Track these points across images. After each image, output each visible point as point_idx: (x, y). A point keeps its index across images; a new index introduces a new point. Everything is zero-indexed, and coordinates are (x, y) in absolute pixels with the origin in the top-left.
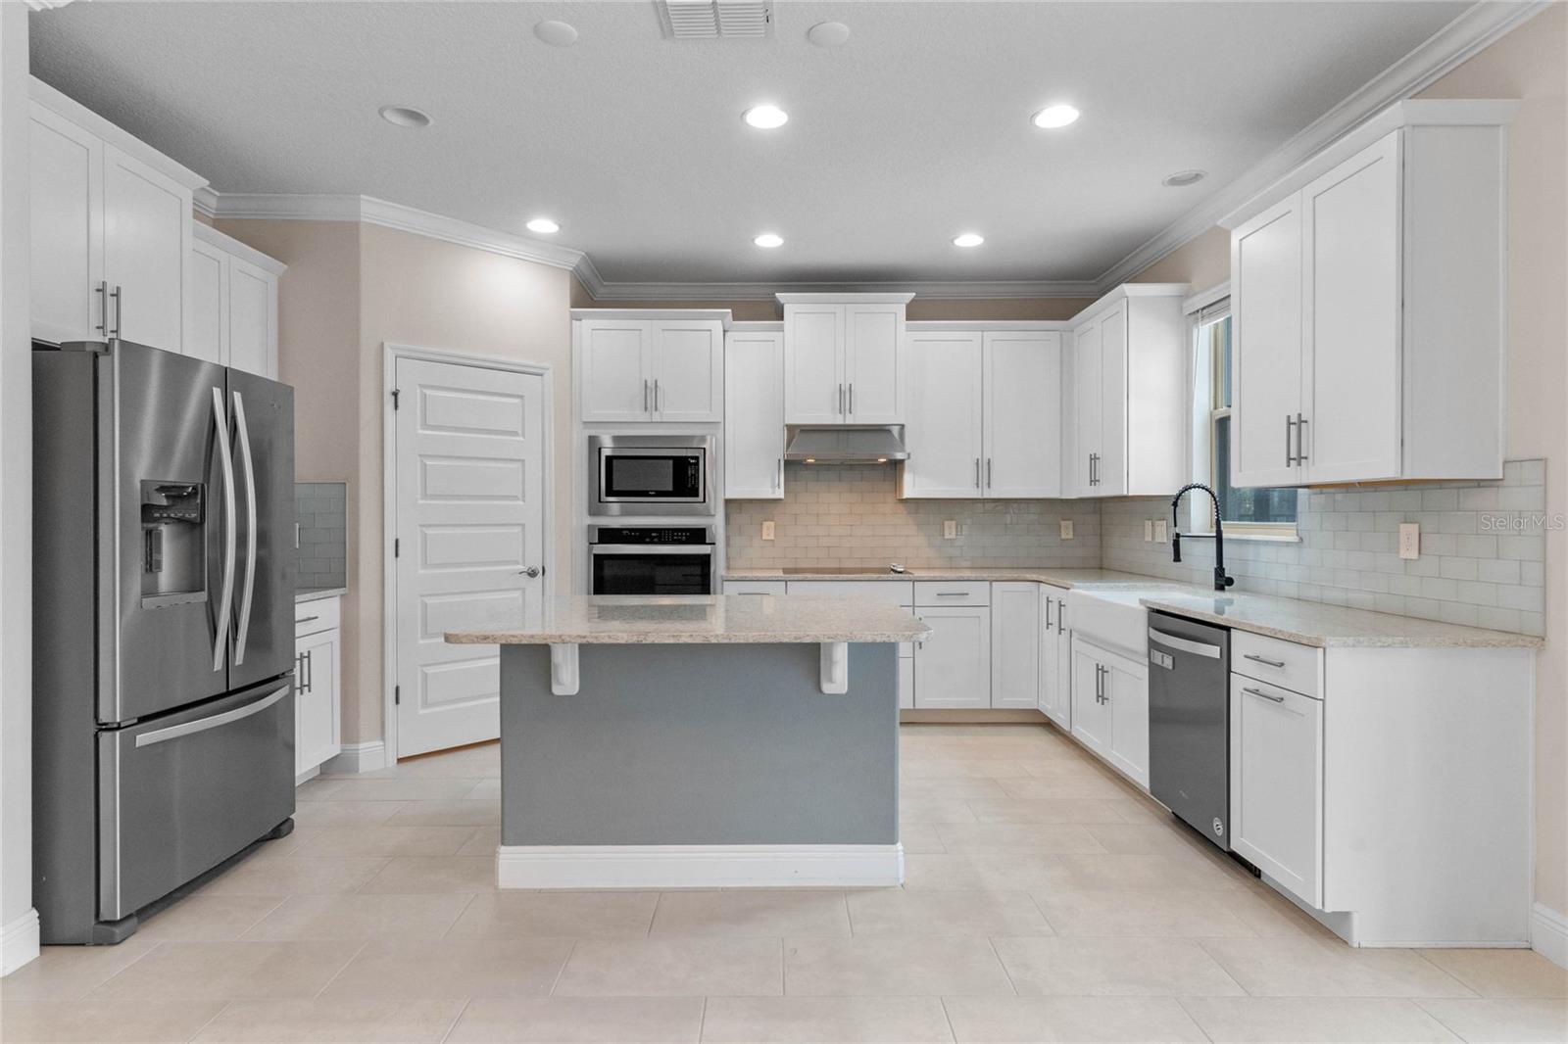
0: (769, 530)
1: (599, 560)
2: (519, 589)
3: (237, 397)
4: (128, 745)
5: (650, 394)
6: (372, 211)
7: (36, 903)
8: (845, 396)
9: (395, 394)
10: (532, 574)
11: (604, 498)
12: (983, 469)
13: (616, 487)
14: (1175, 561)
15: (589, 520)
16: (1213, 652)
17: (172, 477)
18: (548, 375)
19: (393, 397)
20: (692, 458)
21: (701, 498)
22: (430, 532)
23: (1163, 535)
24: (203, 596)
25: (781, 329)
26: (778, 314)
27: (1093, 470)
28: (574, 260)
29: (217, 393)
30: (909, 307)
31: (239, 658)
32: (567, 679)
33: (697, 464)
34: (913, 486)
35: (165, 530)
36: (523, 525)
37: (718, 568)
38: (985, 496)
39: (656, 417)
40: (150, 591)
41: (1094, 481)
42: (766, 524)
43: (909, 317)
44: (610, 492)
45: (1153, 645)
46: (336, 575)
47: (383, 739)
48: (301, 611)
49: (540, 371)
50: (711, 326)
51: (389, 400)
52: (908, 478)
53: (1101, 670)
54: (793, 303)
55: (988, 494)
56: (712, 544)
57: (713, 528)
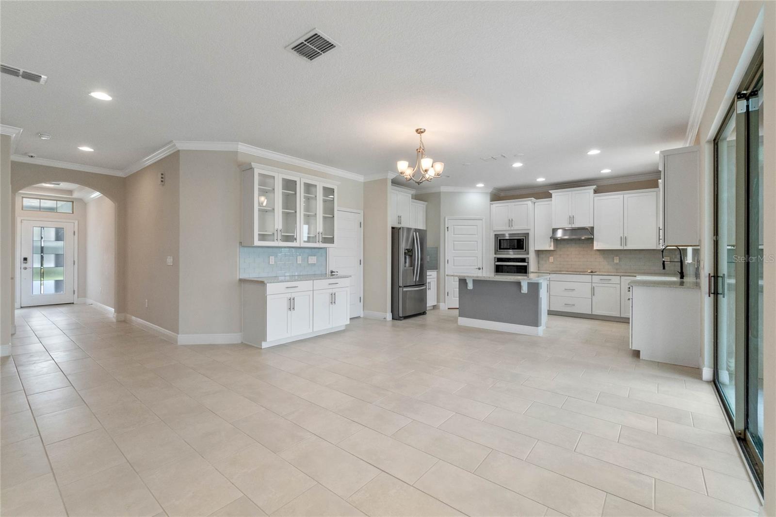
0: (551, 259)
1: (497, 266)
3: (417, 233)
4: (403, 290)
5: (510, 222)
6: (443, 189)
7: (392, 312)
8: (572, 219)
9: (448, 228)
10: (479, 269)
11: (498, 250)
12: (624, 240)
13: (502, 247)
15: (495, 256)
17: (408, 248)
18: (484, 220)
20: (522, 239)
21: (525, 250)
22: (455, 258)
24: (412, 268)
25: (551, 200)
26: (550, 196)
28: (490, 190)
29: (414, 233)
30: (594, 190)
31: (418, 280)
32: (470, 286)
33: (523, 241)
34: (597, 246)
35: (407, 257)
36: (477, 257)
37: (531, 269)
39: (512, 229)
40: (405, 266)
42: (550, 258)
43: (595, 193)
44: (500, 249)
46: (435, 267)
47: (445, 302)
48: (428, 273)
49: (482, 219)
50: (529, 203)
51: (446, 229)
52: (595, 243)
54: (555, 194)
55: (625, 248)
56: (528, 263)
57: (528, 258)
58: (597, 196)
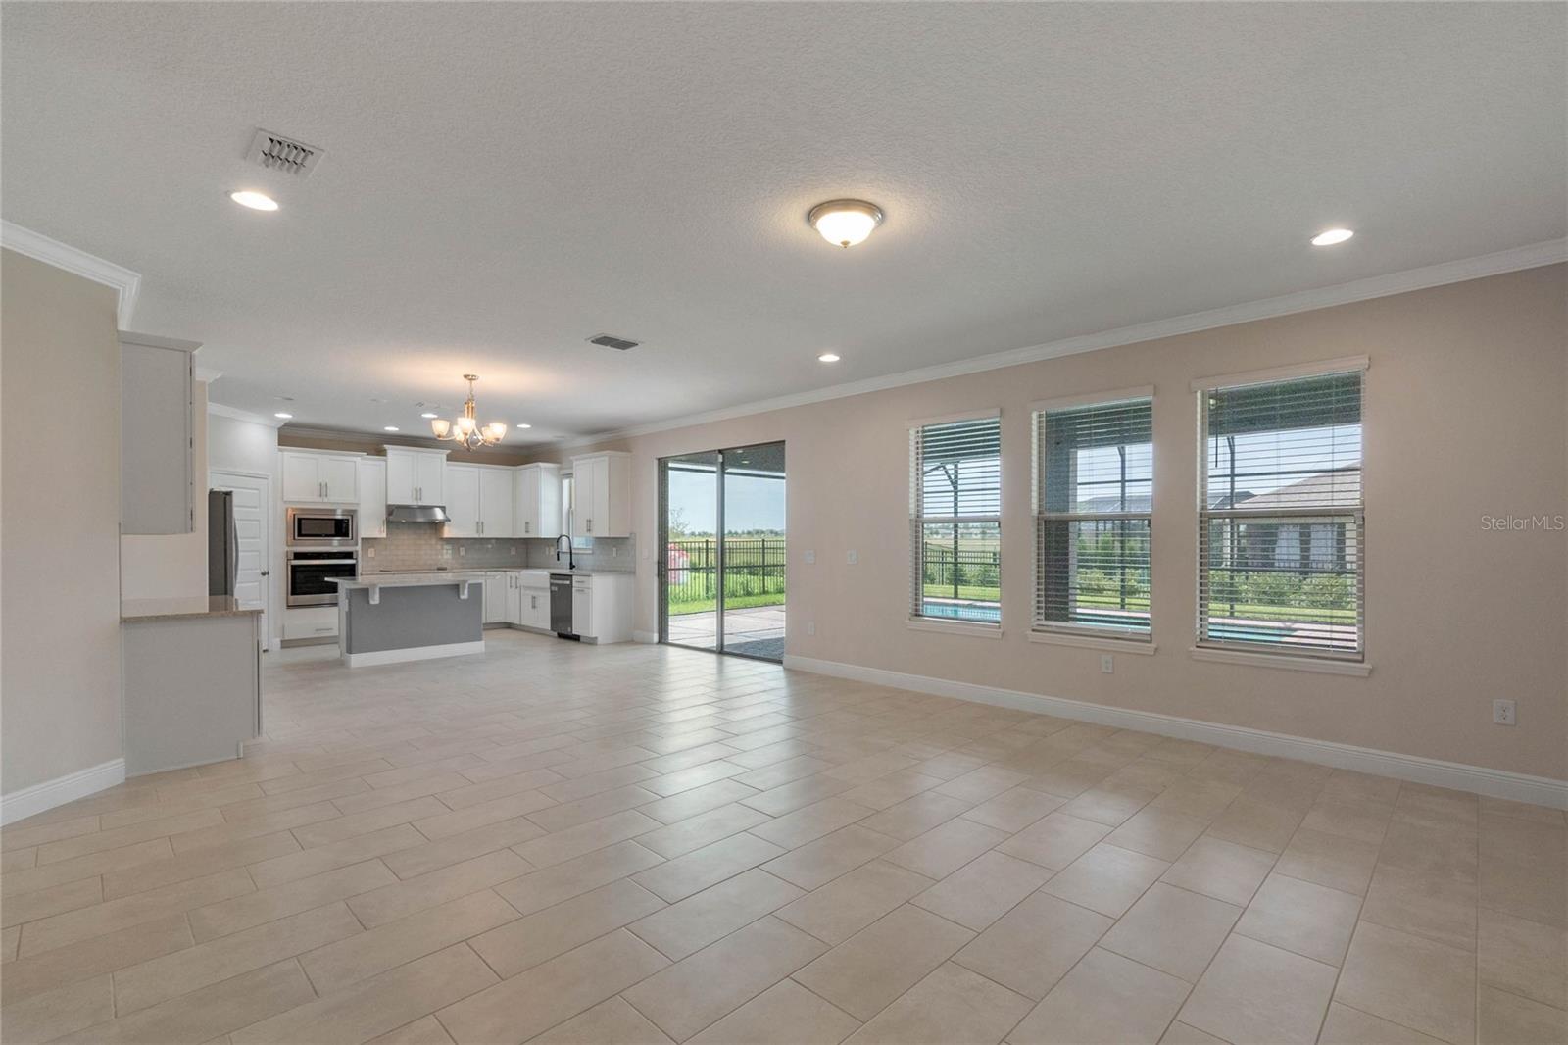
1: (294, 567)
5: (323, 490)
8: (418, 492)
10: (263, 574)
11: (296, 538)
12: (480, 525)
13: (303, 533)
14: (557, 559)
15: (287, 549)
16: (568, 583)
18: (271, 479)
20: (346, 519)
21: (350, 538)
23: (553, 552)
25: (385, 460)
26: (385, 453)
27: (527, 528)
28: (281, 424)
30: (447, 456)
32: (376, 599)
33: (347, 522)
34: (448, 532)
37: (359, 570)
39: (326, 500)
41: (527, 532)
42: (379, 550)
43: (448, 460)
44: (300, 535)
45: (551, 585)
49: (265, 477)
50: (355, 460)
52: (446, 529)
53: (534, 598)
54: (391, 449)
55: (482, 536)
56: (356, 559)
57: (357, 551)
58: (448, 465)
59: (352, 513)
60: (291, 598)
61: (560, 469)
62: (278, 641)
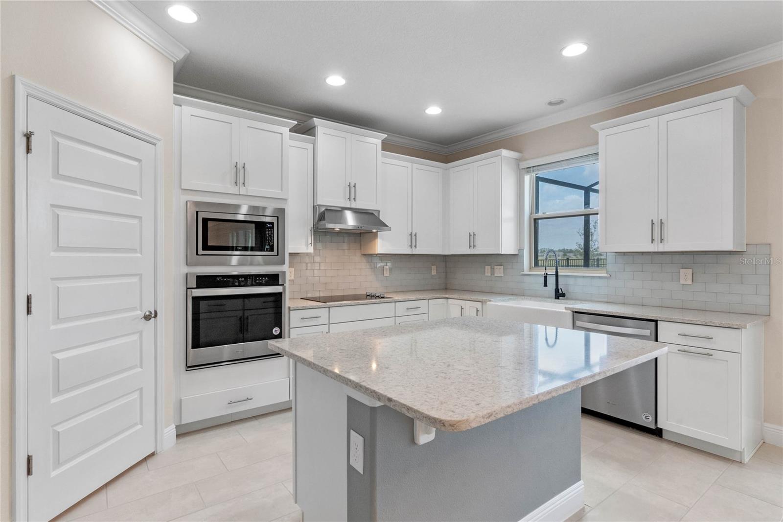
1: (196, 302)
2: (137, 333)
5: (240, 173)
8: (351, 190)
9: (28, 137)
10: (147, 318)
11: (201, 251)
13: (210, 243)
14: (544, 286)
15: (185, 270)
18: (161, 145)
19: (25, 139)
20: (269, 223)
21: (275, 252)
22: (62, 285)
25: (314, 142)
26: (313, 132)
28: (180, 55)
33: (273, 228)
34: (381, 246)
36: (140, 275)
37: (287, 302)
38: (414, 253)
39: (243, 191)
43: (383, 148)
44: (206, 247)
49: (155, 141)
51: (21, 142)
52: (379, 242)
54: (322, 127)
56: (283, 285)
57: (284, 273)
58: (383, 156)
59: (280, 214)
60: (192, 351)
61: (518, 161)
62: (170, 431)
